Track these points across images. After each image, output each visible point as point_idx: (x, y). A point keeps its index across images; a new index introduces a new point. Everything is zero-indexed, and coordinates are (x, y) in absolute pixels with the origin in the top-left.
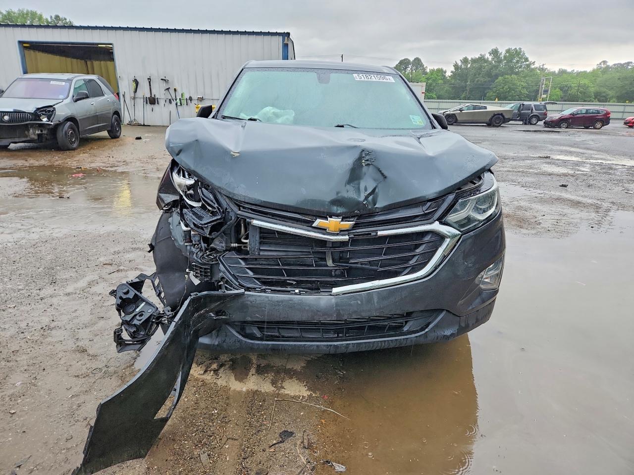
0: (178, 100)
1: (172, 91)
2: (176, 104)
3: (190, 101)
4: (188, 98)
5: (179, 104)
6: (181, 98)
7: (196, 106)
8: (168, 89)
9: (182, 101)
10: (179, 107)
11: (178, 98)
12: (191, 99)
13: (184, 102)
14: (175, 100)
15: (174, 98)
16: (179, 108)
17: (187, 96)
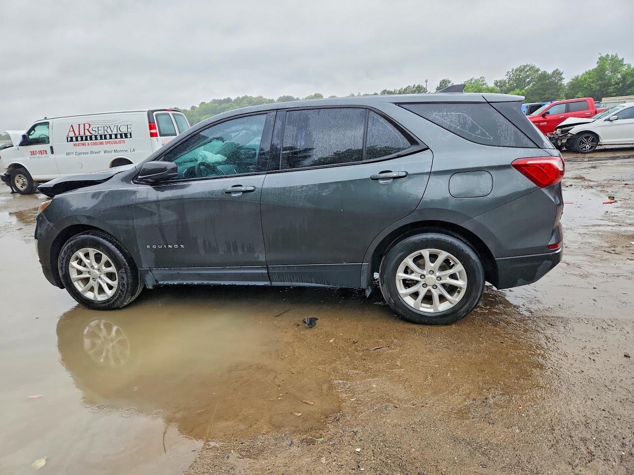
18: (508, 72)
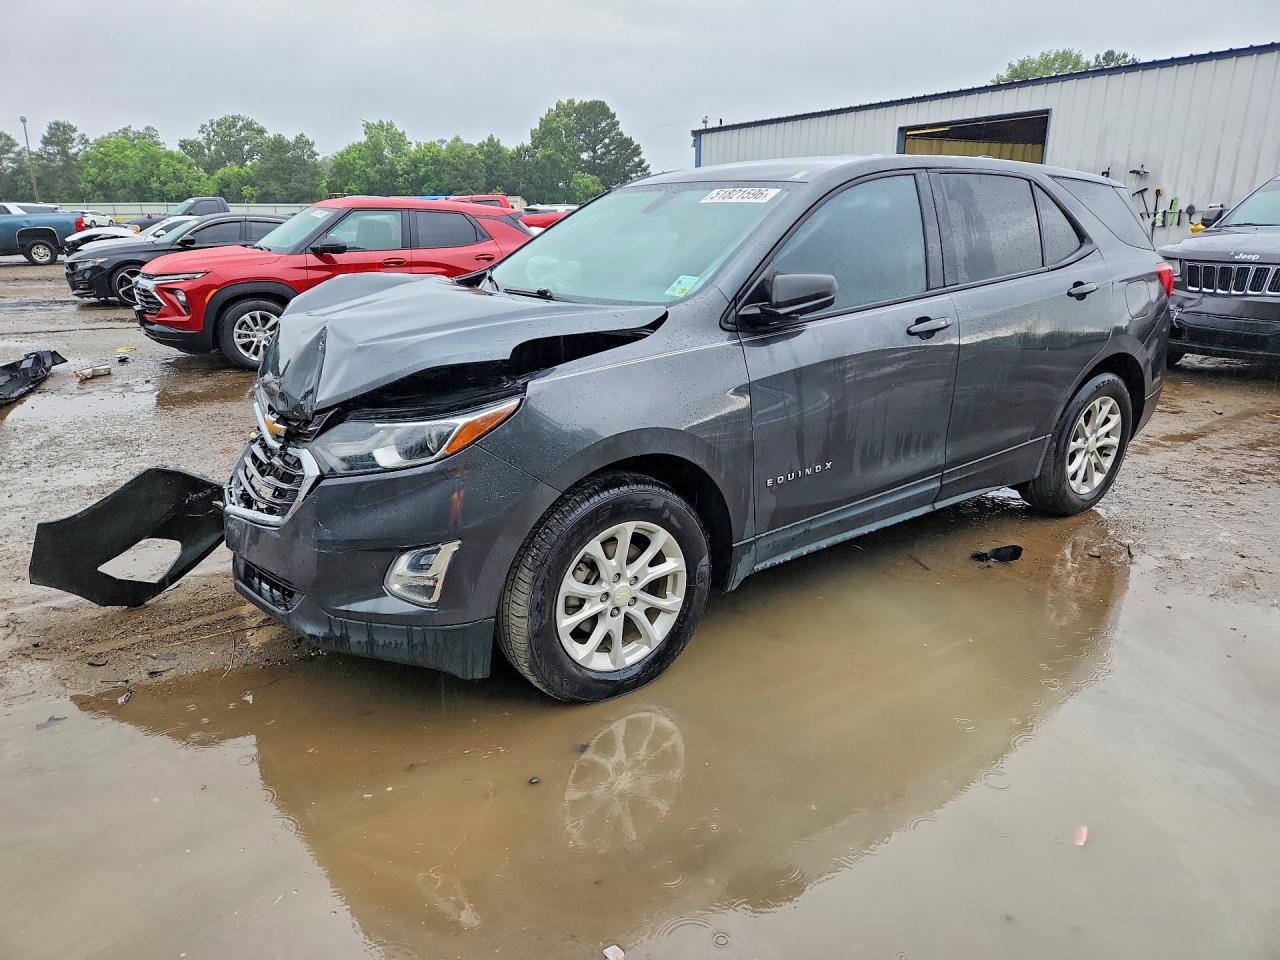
0: (1159, 216)
1: (1150, 197)
2: (1154, 224)
3: (1187, 216)
4: (1184, 210)
5: (1159, 223)
6: (1168, 209)
7: (1193, 227)
8: (1141, 192)
9: (1169, 217)
10: (1156, 231)
11: (1160, 211)
12: (1191, 211)
13: (1172, 219)
14: (1152, 216)
15: (1151, 210)
16: (1158, 233)
17: (1183, 205)
18: (203, 127)
